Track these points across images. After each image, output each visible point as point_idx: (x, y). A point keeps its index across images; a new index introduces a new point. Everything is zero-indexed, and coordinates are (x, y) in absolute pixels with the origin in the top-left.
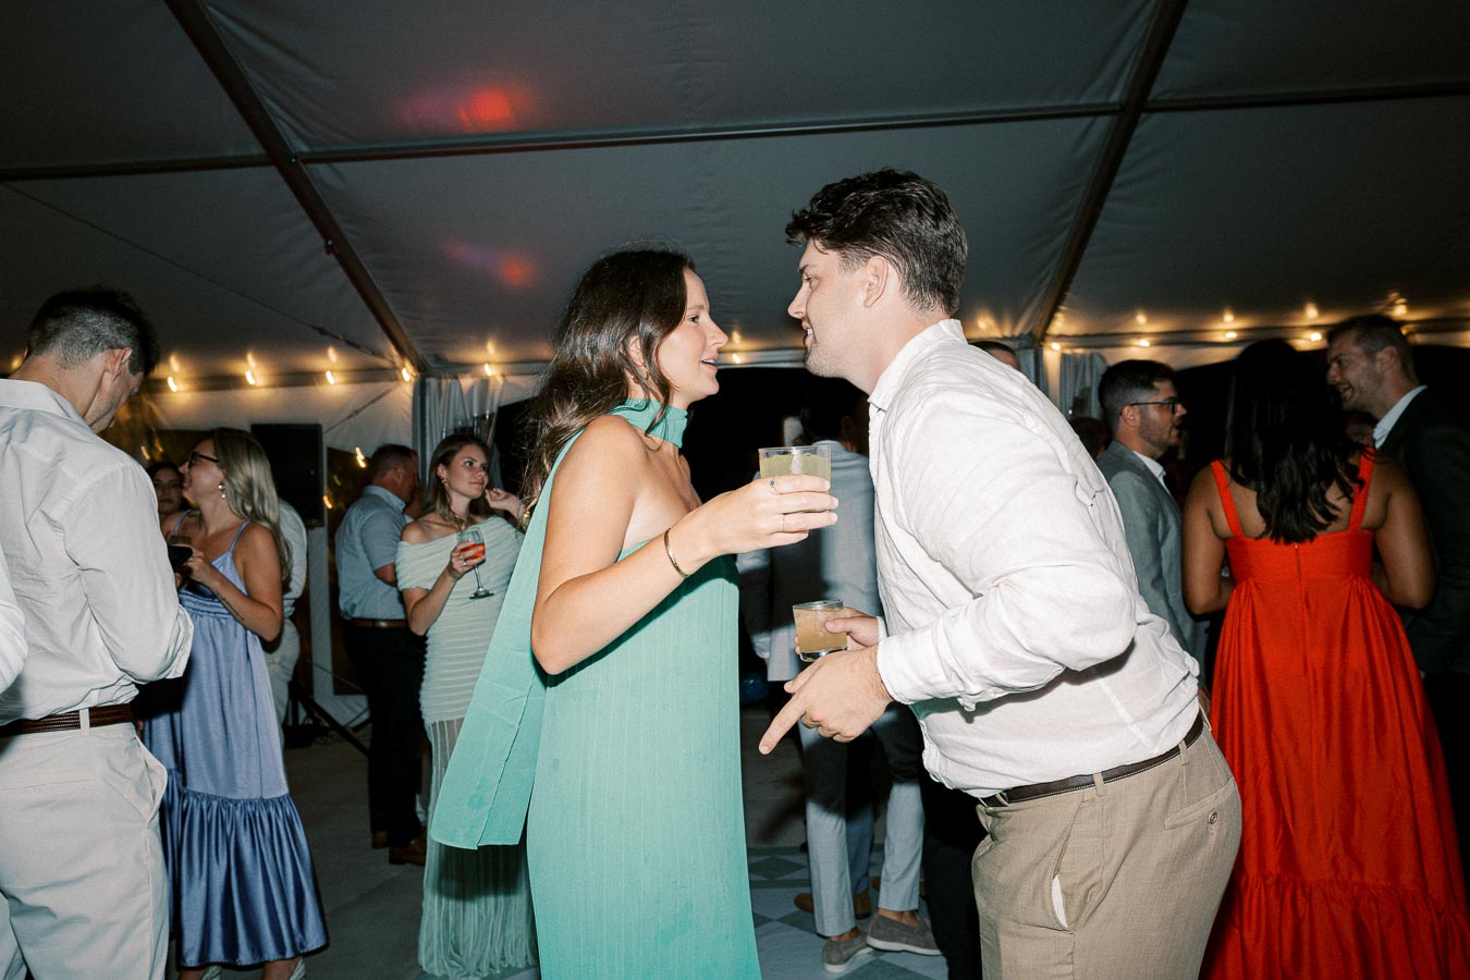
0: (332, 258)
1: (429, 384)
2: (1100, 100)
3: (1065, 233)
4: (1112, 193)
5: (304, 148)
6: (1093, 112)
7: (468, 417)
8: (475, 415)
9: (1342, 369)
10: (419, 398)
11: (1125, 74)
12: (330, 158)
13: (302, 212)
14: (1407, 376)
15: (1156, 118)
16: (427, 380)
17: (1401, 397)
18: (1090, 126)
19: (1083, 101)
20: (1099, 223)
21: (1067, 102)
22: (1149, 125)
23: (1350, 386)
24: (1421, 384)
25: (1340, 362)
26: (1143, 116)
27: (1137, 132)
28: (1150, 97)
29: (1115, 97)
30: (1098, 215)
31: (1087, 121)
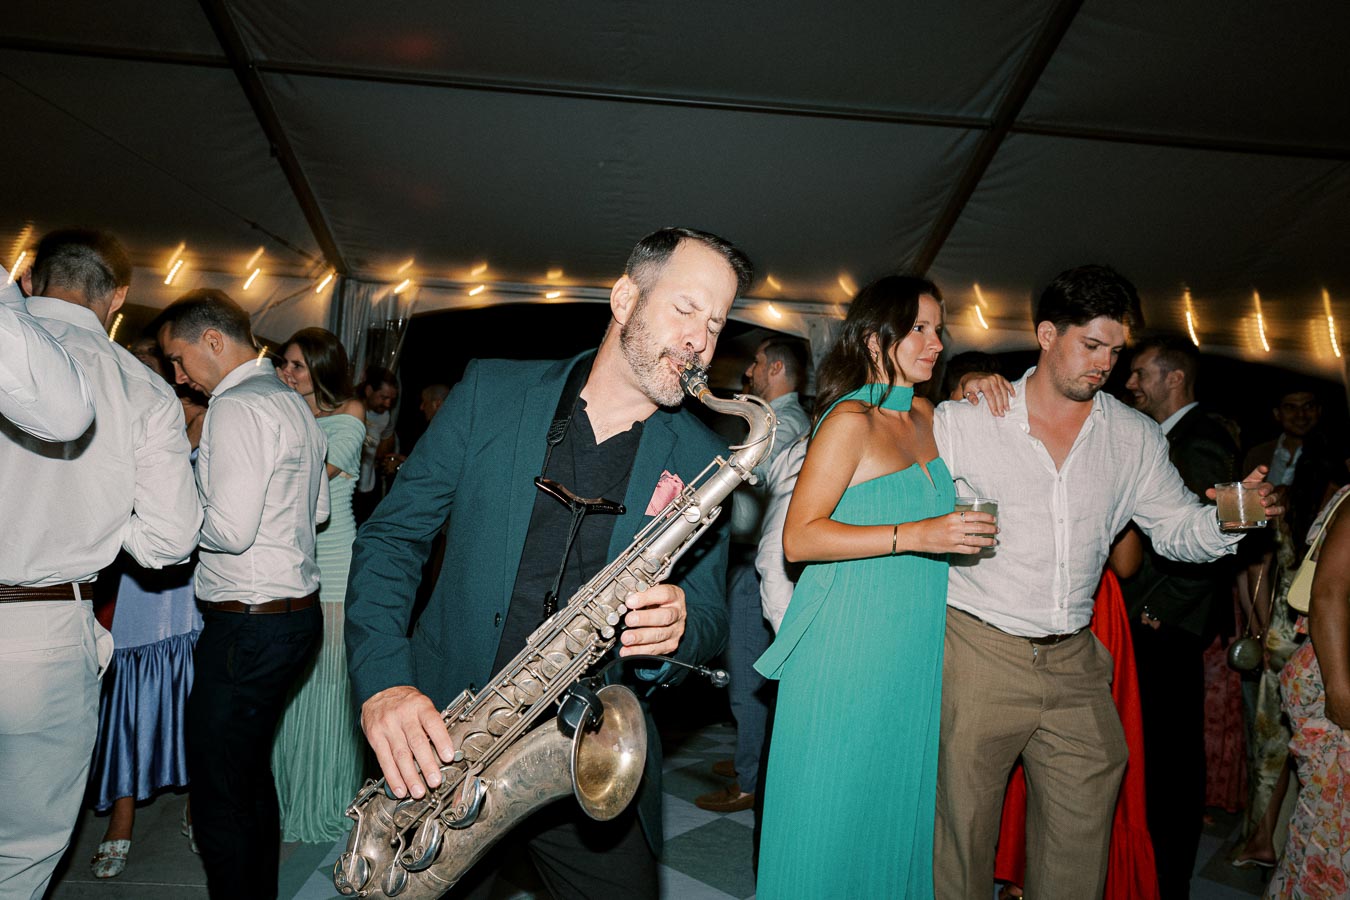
0: (275, 161)
1: (349, 285)
2: (976, 115)
3: (930, 223)
4: (975, 195)
5: (263, 57)
6: (968, 125)
7: (383, 320)
8: (389, 318)
9: (1140, 379)
10: (338, 297)
11: (999, 96)
12: (285, 70)
13: (252, 114)
14: (1187, 395)
15: (1019, 138)
16: (347, 282)
17: (1179, 408)
18: (964, 135)
19: (960, 114)
20: (961, 218)
21: (947, 113)
22: (1013, 142)
23: (1145, 395)
24: (1195, 400)
25: (1140, 374)
26: (1009, 134)
27: (1004, 146)
28: (1018, 119)
29: (987, 115)
30: (960, 212)
31: (962, 131)
